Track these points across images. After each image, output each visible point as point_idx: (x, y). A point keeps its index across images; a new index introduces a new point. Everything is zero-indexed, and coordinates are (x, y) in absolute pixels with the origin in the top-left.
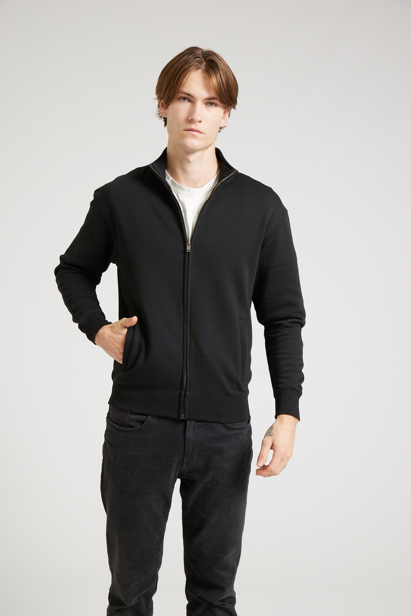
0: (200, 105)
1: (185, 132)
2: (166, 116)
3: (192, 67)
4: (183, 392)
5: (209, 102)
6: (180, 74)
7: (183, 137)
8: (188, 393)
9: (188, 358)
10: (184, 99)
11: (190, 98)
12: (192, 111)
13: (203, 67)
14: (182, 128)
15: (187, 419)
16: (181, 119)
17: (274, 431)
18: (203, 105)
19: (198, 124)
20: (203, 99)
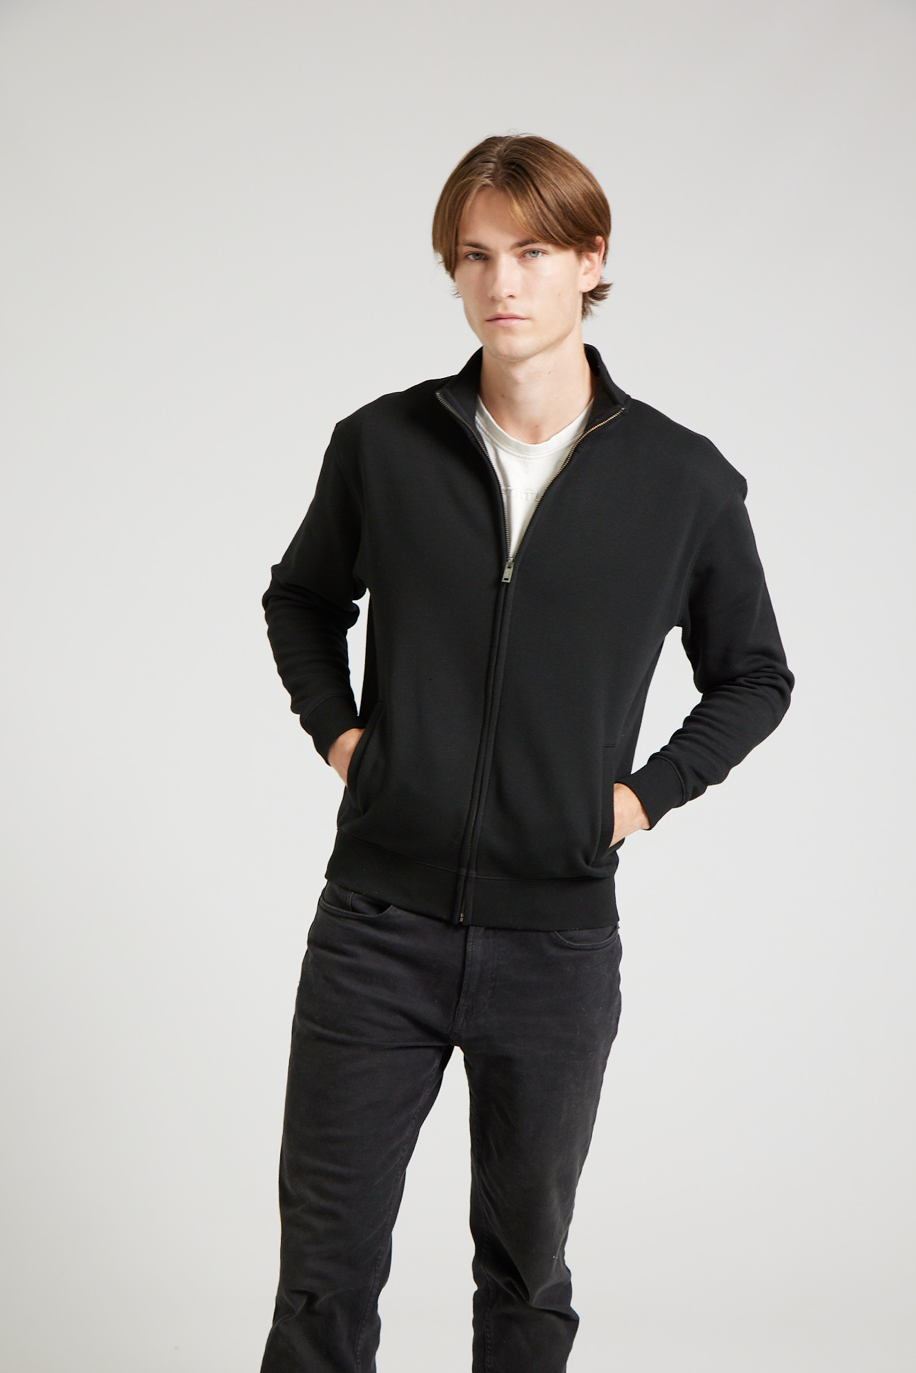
0: (506, 262)
4: (464, 871)
5: (527, 251)
8: (473, 874)
15: (470, 924)
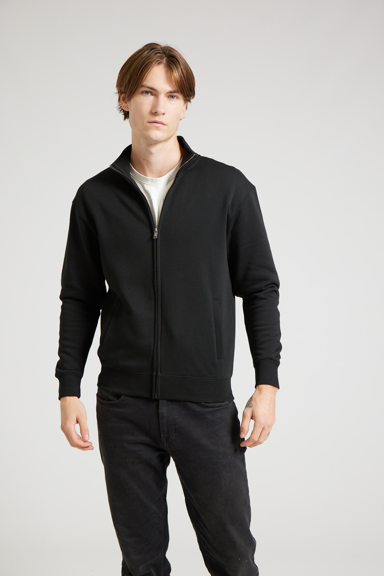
0: (163, 98)
1: (149, 124)
2: (128, 109)
3: (155, 62)
4: (155, 373)
5: (171, 96)
6: (143, 69)
7: (147, 129)
8: (159, 374)
9: (159, 339)
10: (147, 93)
11: (153, 92)
12: (155, 105)
13: (164, 62)
14: (146, 121)
15: (160, 398)
16: (145, 112)
17: (253, 403)
18: (166, 99)
19: (161, 116)
20: (166, 93)
